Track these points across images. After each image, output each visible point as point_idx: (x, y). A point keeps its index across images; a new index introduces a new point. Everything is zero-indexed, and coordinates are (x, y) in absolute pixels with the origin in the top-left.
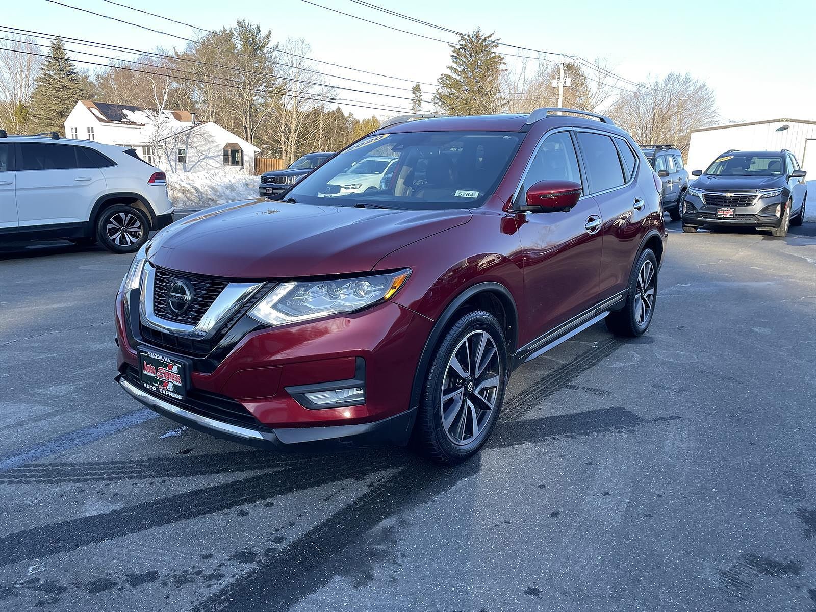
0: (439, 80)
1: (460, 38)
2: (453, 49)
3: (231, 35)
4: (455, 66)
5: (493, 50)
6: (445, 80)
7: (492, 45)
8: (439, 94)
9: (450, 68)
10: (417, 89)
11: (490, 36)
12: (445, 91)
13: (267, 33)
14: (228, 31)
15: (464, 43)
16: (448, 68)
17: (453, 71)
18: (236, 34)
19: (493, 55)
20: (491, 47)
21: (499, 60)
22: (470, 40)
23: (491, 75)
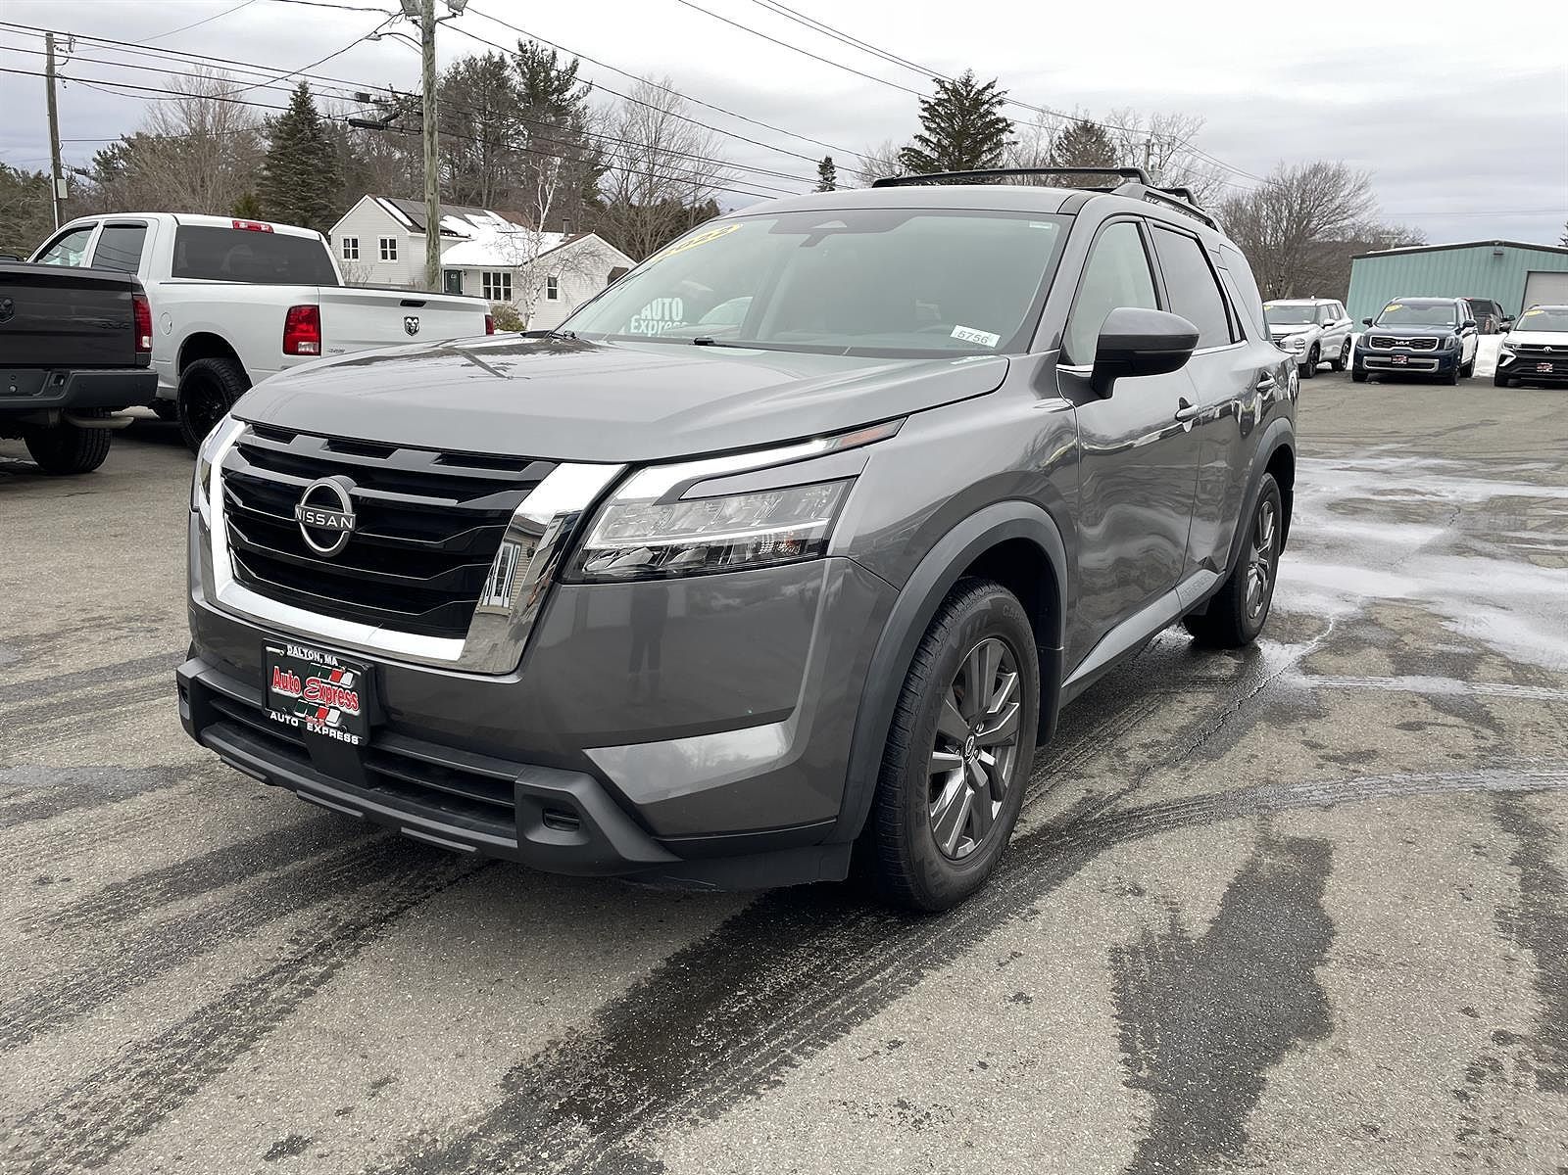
1: (939, 89)
2: (925, 106)
3: (501, 65)
5: (993, 111)
6: (911, 159)
7: (993, 102)
9: (920, 138)
10: (827, 167)
11: (991, 85)
13: (570, 64)
15: (944, 96)
16: (914, 137)
17: (925, 144)
18: (512, 64)
19: (993, 117)
20: (992, 105)
21: (1002, 126)
22: (955, 91)
23: (990, 150)
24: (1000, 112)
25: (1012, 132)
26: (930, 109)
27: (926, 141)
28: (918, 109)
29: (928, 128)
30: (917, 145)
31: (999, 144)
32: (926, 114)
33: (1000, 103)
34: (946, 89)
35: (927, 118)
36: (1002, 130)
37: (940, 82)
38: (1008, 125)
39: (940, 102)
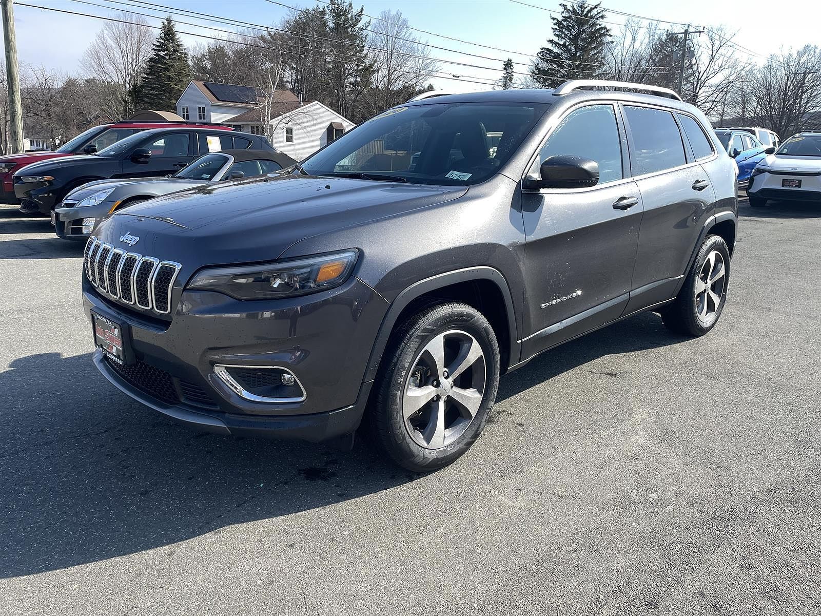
0: (539, 55)
1: (563, 10)
2: (555, 21)
3: (323, 13)
4: (556, 39)
5: (598, 22)
6: (545, 54)
7: (598, 16)
8: (538, 69)
9: (551, 41)
10: (508, 65)
11: (596, 7)
12: (544, 66)
13: (359, 10)
14: (321, 10)
15: (567, 15)
16: (548, 41)
17: (554, 45)
18: (328, 11)
19: (598, 27)
20: (597, 19)
21: (605, 32)
22: (574, 12)
23: (595, 48)
24: (602, 23)
25: (611, 36)
26: (559, 23)
27: (556, 44)
28: (551, 24)
29: (558, 36)
30: (550, 46)
31: (602, 43)
32: (556, 27)
33: (602, 17)
34: (568, 11)
35: (557, 29)
36: (604, 35)
37: (564, 6)
38: (607, 31)
39: (565, 19)
